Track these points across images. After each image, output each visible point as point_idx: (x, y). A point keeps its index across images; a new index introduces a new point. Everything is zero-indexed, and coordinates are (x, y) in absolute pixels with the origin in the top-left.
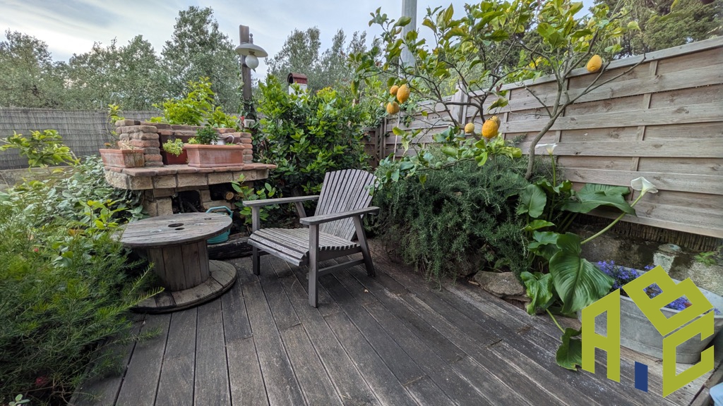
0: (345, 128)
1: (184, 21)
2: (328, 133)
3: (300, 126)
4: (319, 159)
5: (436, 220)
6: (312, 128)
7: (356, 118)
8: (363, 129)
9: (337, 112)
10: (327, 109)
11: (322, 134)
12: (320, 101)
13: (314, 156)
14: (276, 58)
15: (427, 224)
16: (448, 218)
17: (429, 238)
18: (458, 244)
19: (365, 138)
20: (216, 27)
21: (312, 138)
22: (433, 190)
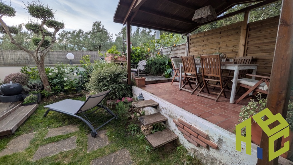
0: (142, 54)
1: (95, 25)
2: (139, 55)
3: (134, 54)
4: (137, 60)
5: (155, 66)
6: (136, 54)
7: (144, 52)
8: (145, 54)
9: (140, 51)
10: (138, 51)
11: (138, 55)
12: (137, 49)
13: (136, 59)
14: (118, 34)
15: (154, 67)
16: (157, 66)
17: (154, 69)
18: (158, 69)
19: (145, 56)
20: (103, 27)
21: (136, 56)
22: (155, 62)
